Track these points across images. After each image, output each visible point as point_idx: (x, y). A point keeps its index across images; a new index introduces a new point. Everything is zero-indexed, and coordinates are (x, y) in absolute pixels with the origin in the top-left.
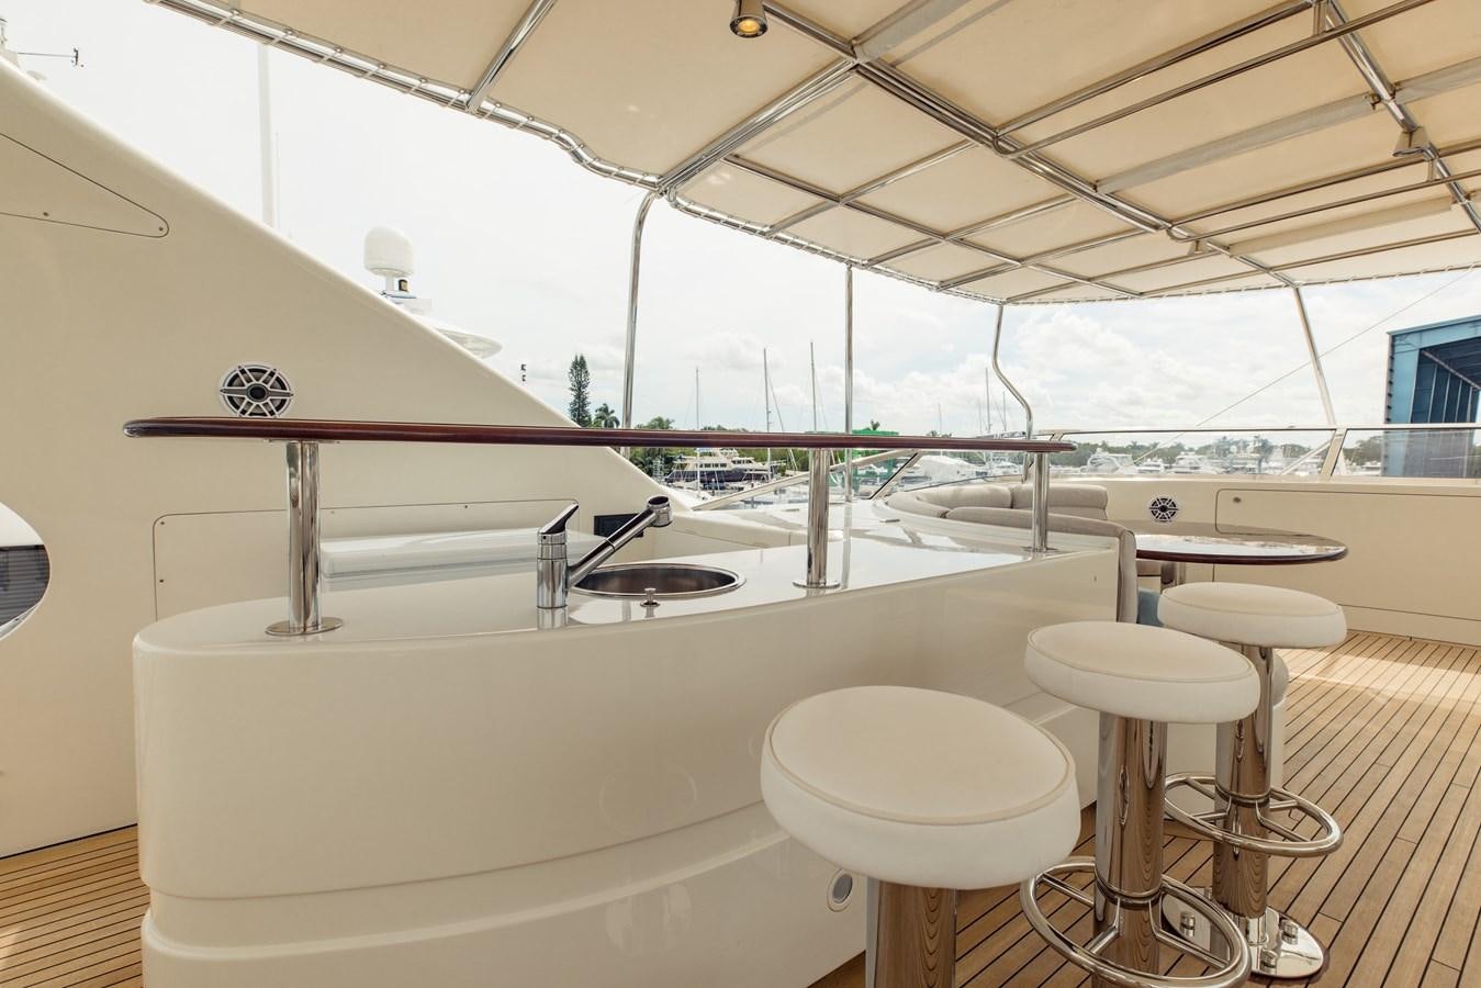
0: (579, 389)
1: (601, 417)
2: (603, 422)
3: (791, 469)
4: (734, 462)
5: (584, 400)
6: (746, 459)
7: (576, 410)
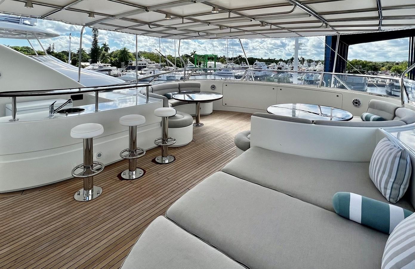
0: (95, 37)
1: (104, 47)
2: (104, 48)
3: (167, 66)
4: (149, 63)
5: (97, 41)
6: (153, 62)
7: (94, 44)
